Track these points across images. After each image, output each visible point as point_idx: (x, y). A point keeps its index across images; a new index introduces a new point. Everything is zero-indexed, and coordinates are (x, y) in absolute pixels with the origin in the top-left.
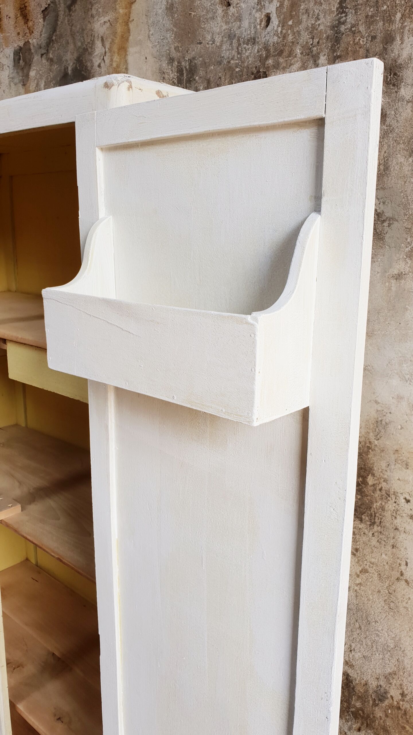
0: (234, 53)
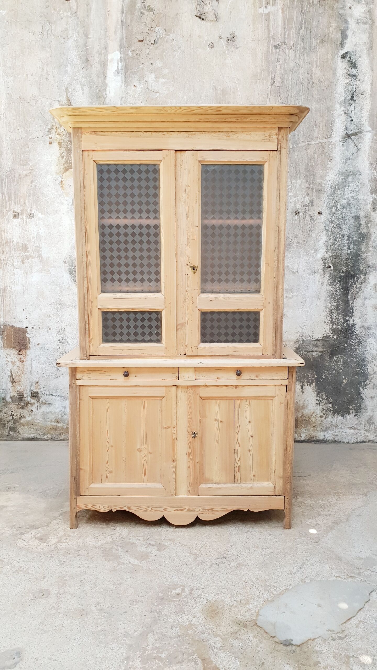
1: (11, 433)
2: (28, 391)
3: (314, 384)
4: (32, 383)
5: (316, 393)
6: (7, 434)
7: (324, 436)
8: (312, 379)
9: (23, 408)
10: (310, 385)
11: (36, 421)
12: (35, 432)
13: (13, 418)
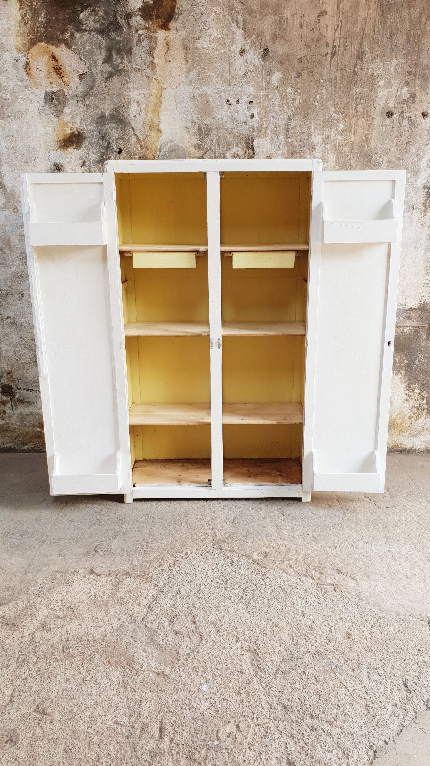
0: (235, 126)
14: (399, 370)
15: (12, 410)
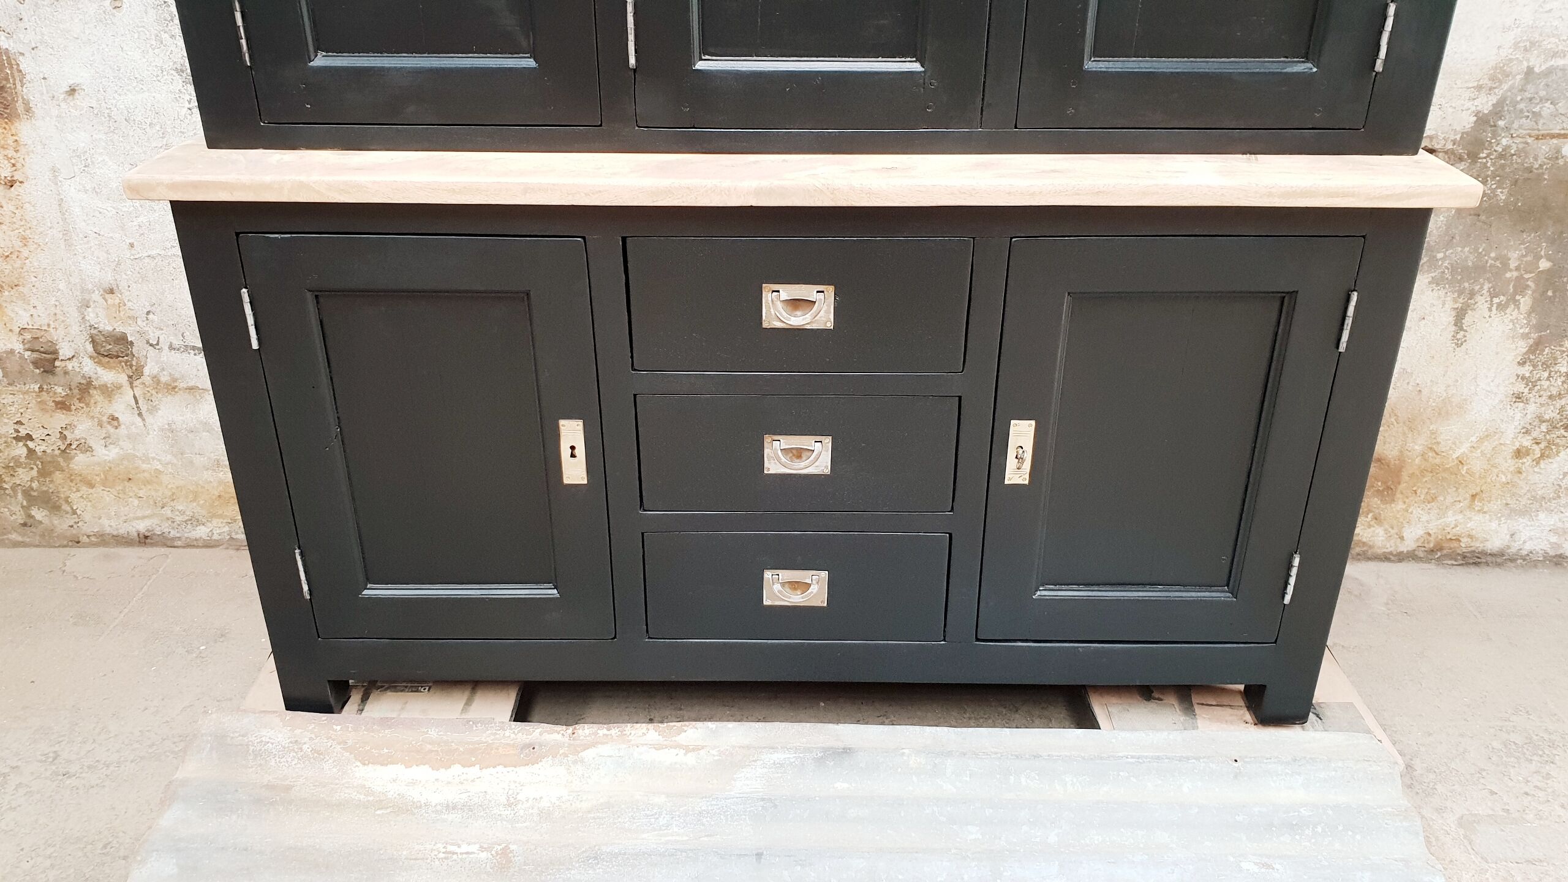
1: (39, 514)
2: (75, 329)
3: (1525, 302)
4: (83, 290)
5: (1522, 346)
6: (20, 518)
7: (1512, 535)
8: (1519, 279)
9: (68, 409)
10: (1502, 307)
11: (144, 466)
12: (148, 512)
13: (31, 452)
14: (1515, 293)
15: (140, 415)
